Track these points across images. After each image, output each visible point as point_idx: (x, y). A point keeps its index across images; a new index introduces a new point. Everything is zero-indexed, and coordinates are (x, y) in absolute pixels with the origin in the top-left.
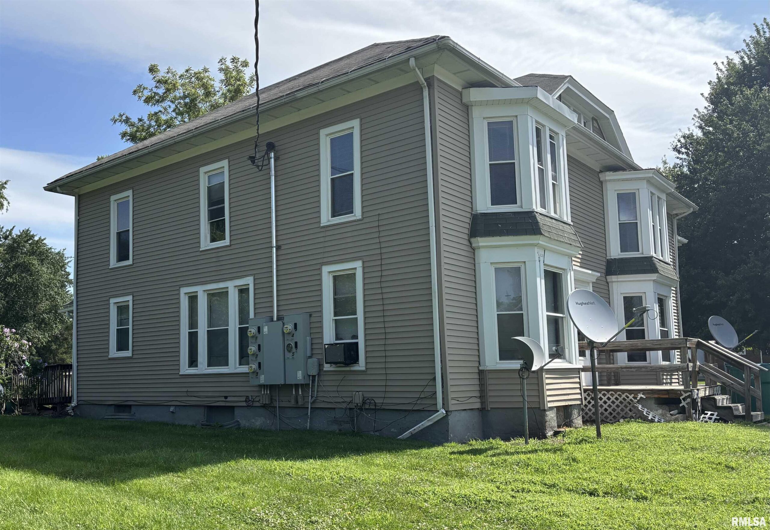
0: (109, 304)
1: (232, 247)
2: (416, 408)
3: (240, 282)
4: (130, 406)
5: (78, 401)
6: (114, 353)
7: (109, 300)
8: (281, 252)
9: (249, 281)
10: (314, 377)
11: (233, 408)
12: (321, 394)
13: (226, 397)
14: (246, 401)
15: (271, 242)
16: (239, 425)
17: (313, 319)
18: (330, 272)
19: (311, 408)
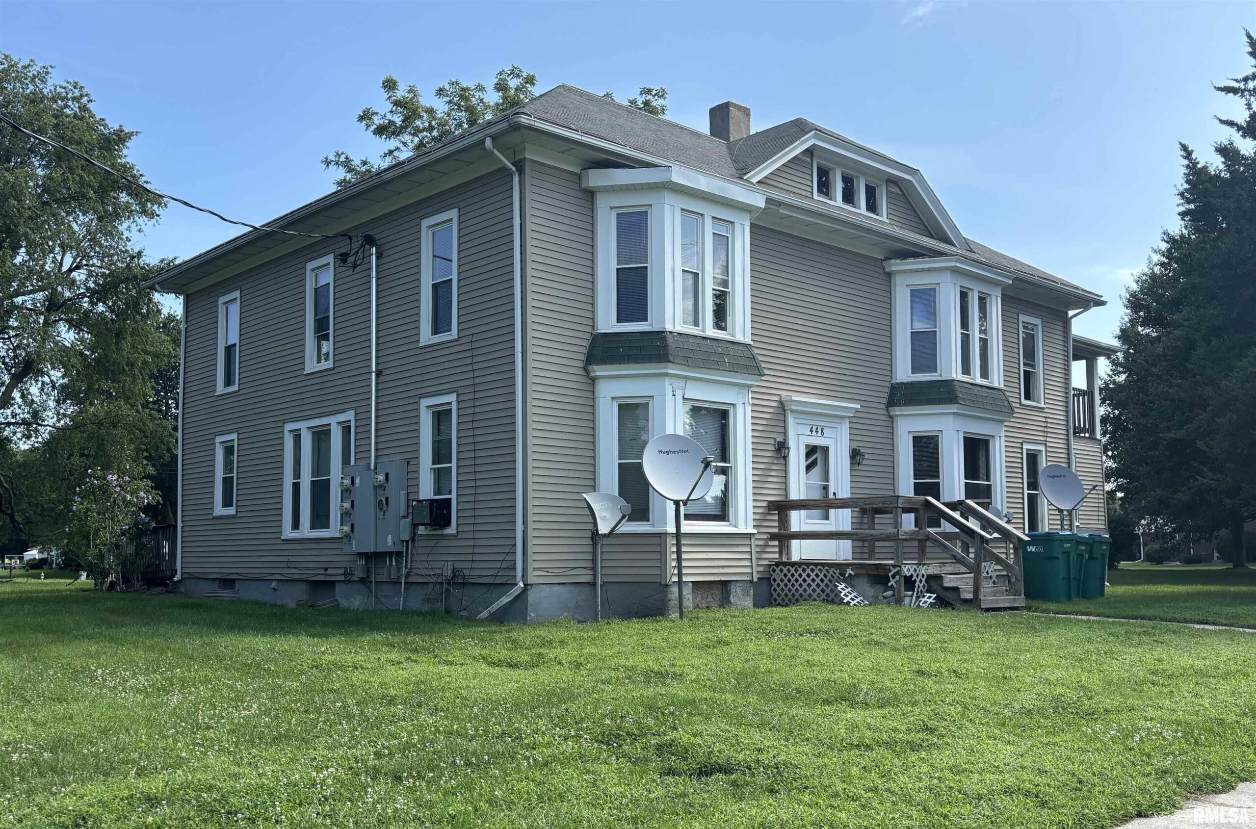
0: (214, 444)
1: (336, 370)
2: (498, 581)
3: (342, 417)
4: (233, 581)
5: (182, 574)
6: (219, 510)
7: (214, 439)
8: (382, 379)
9: (350, 416)
10: (407, 542)
11: (333, 583)
12: (415, 565)
13: (326, 569)
14: (344, 574)
15: (370, 366)
16: (339, 605)
17: (411, 468)
18: (428, 407)
19: (406, 583)
